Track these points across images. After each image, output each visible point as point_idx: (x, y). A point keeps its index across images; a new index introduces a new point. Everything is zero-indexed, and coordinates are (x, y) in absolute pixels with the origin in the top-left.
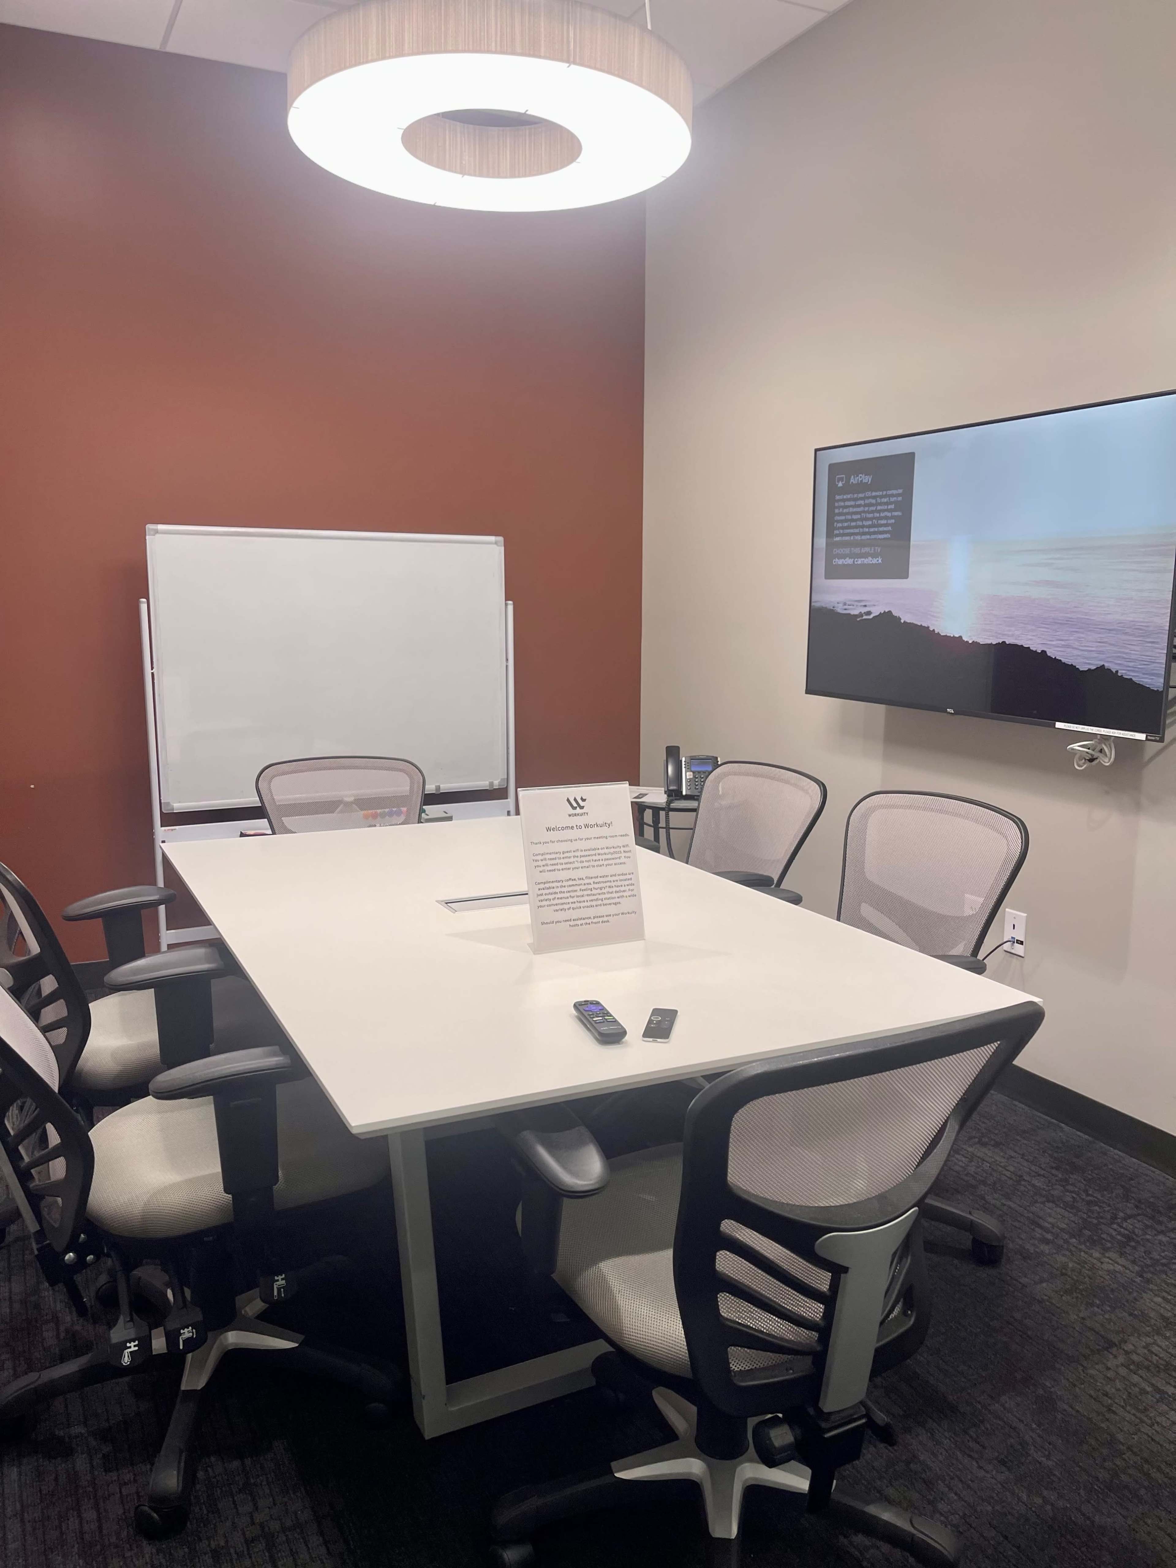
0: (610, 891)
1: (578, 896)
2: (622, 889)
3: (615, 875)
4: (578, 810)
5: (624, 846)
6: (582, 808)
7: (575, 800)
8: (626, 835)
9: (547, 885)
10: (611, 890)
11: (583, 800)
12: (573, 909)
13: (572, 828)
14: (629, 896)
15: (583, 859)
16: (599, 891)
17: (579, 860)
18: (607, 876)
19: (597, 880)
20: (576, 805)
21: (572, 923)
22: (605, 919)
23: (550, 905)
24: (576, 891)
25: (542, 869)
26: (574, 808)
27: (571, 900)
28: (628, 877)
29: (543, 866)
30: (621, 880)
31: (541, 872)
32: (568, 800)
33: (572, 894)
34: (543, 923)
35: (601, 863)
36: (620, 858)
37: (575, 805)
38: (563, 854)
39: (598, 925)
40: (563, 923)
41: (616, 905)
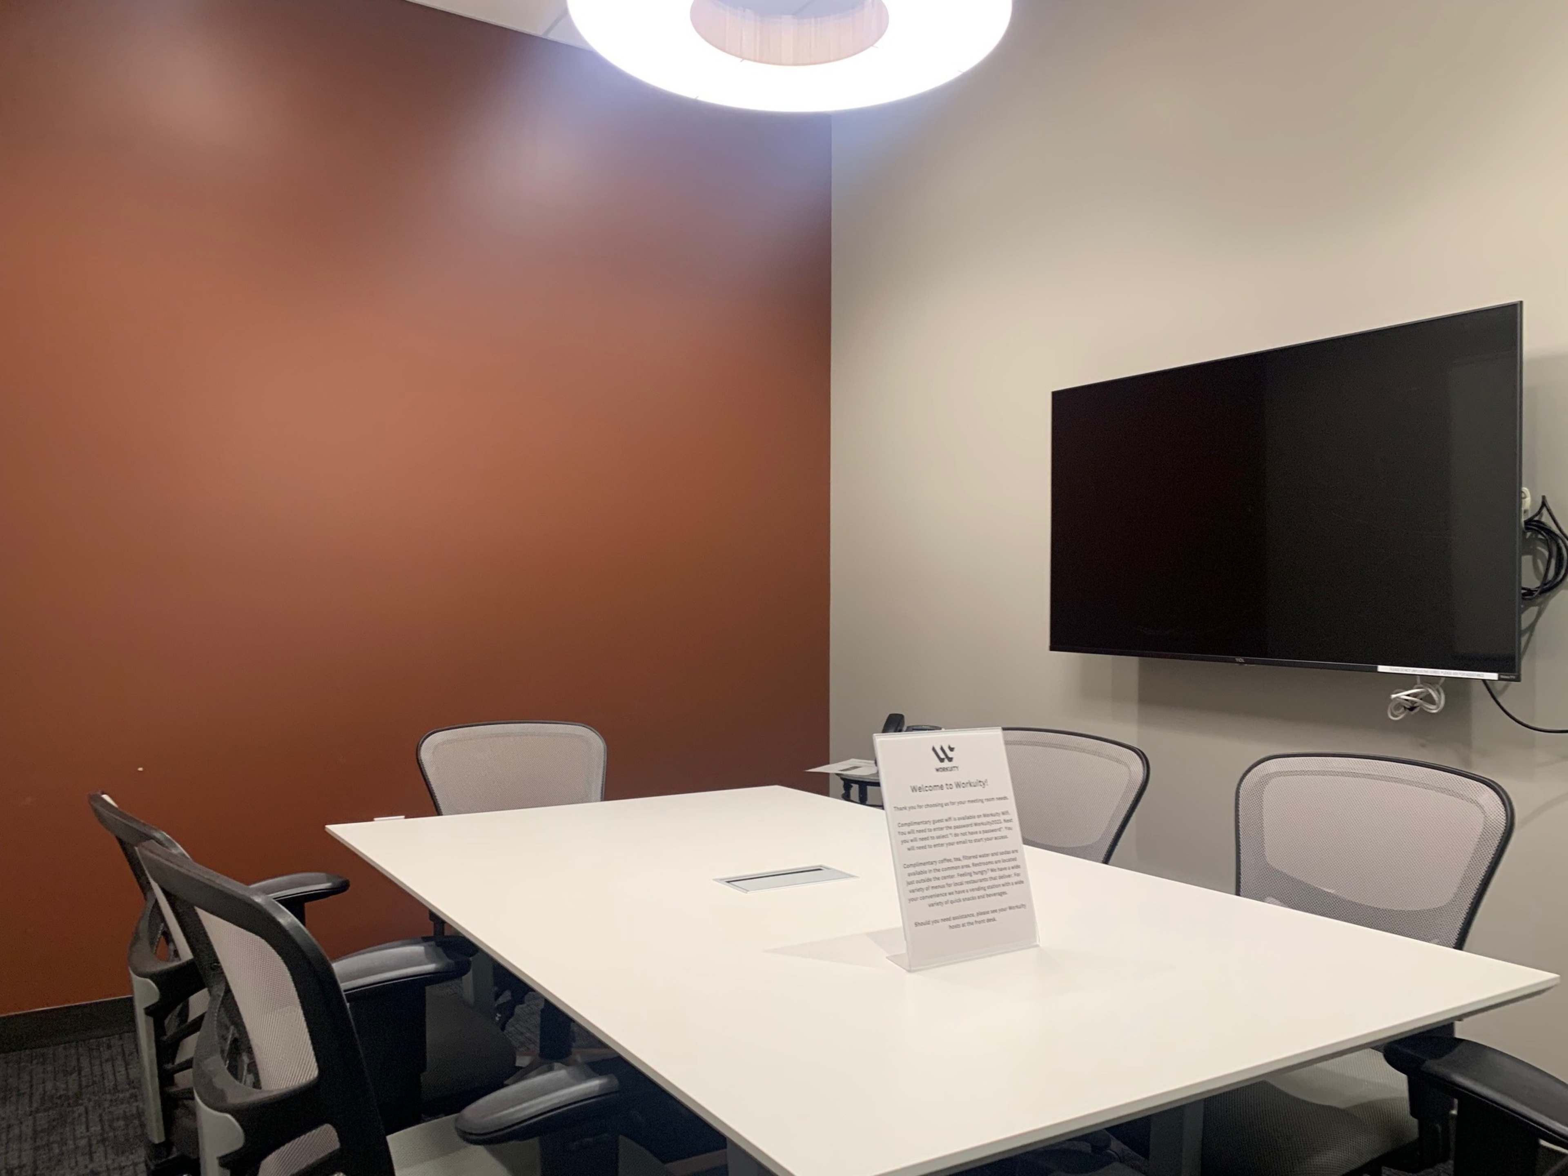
0: (993, 876)
1: (956, 884)
2: (1006, 873)
3: (996, 854)
4: (946, 764)
5: (1003, 813)
6: (950, 759)
7: (942, 749)
8: (1005, 798)
9: (918, 869)
10: (993, 874)
11: (952, 749)
12: (952, 902)
13: (941, 787)
14: (1016, 883)
15: (958, 831)
16: (980, 877)
17: (953, 831)
18: (987, 855)
19: (976, 861)
20: (944, 756)
21: (953, 923)
22: (990, 916)
23: (923, 898)
24: (952, 877)
25: (910, 844)
26: (942, 760)
27: (947, 890)
28: (1012, 856)
29: (912, 841)
30: (1004, 861)
31: (909, 849)
32: (934, 749)
33: (949, 881)
34: (917, 924)
35: (979, 836)
36: (1000, 830)
37: (942, 756)
38: (934, 823)
39: (982, 924)
40: (941, 923)
41: (1001, 895)
